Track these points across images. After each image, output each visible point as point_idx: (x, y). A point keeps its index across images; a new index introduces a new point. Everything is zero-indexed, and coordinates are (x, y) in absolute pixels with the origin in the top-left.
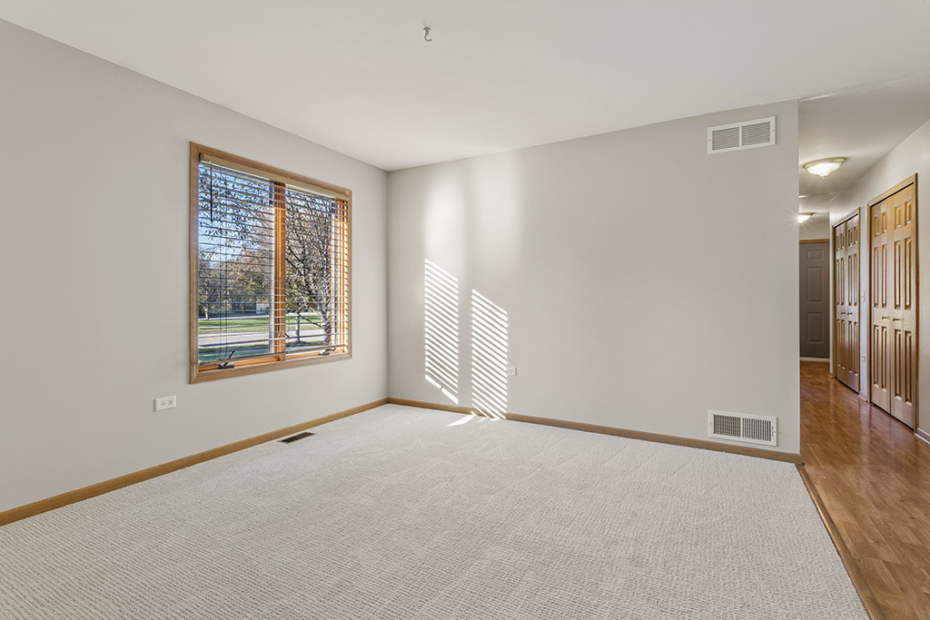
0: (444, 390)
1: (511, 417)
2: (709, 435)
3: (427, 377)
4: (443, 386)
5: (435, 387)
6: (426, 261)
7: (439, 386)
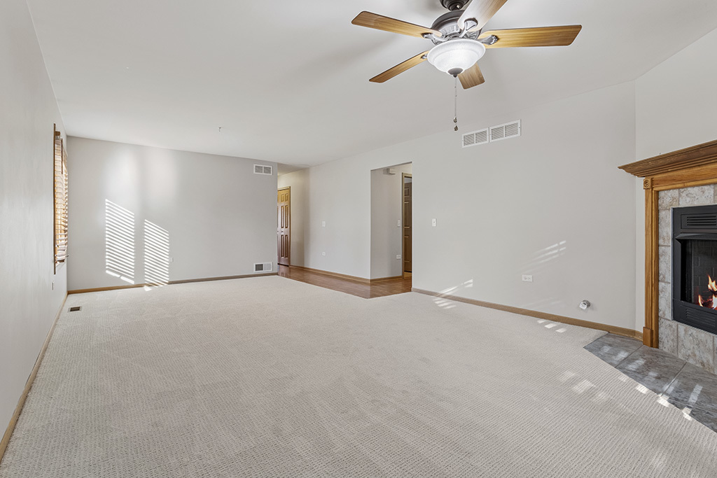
0: (123, 278)
1: (170, 283)
2: (255, 272)
3: (107, 272)
4: (122, 275)
5: (116, 277)
6: (107, 200)
7: (118, 276)
